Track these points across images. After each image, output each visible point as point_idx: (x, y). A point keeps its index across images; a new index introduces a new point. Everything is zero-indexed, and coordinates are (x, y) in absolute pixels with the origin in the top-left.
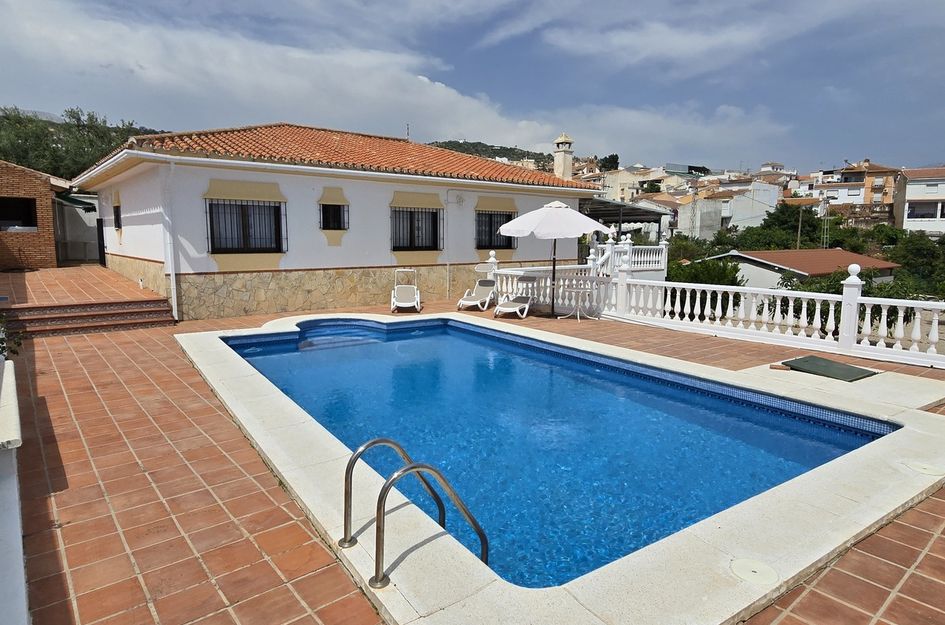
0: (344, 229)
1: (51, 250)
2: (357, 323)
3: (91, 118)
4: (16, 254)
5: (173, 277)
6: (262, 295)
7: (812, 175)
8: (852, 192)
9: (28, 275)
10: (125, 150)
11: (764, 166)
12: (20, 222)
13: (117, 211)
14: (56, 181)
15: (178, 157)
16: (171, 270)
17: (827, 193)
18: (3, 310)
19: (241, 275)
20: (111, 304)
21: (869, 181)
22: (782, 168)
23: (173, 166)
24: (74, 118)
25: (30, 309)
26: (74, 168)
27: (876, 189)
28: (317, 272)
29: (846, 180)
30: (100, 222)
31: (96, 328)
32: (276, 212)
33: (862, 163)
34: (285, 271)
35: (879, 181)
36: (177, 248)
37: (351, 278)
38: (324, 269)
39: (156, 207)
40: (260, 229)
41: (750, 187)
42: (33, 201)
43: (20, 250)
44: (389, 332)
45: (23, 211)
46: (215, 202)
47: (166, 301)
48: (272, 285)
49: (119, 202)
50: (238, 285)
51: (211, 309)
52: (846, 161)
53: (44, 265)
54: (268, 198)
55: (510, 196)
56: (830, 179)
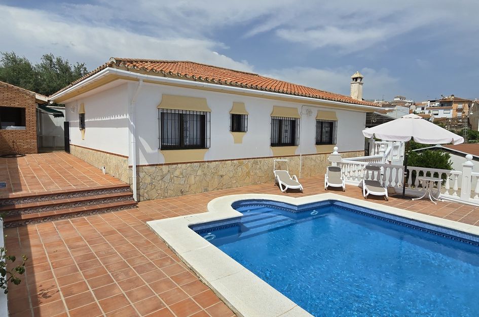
0: (244, 131)
1: (34, 143)
2: (267, 203)
3: (59, 61)
4: (11, 145)
5: (134, 169)
6: (192, 180)
7: (423, 103)
8: (446, 112)
9: (19, 160)
10: (108, 68)
11: (396, 97)
12: (14, 123)
13: (82, 118)
14: (39, 97)
15: (146, 76)
16: (133, 163)
17: (433, 112)
18: (2, 200)
19: (179, 165)
20: (89, 191)
21: (455, 106)
22: (405, 99)
23: (141, 82)
24: (48, 60)
25: (25, 198)
26: (48, 90)
27: (459, 110)
28: (227, 162)
29: (442, 105)
30: (67, 125)
31: (78, 213)
32: (202, 119)
33: (450, 97)
34: (208, 162)
35: (460, 106)
36: (138, 145)
37: (247, 165)
38: (232, 160)
39: (121, 114)
40: (192, 132)
41: (395, 108)
42: (24, 109)
43: (13, 142)
44: (298, 212)
45: (16, 116)
46: (165, 111)
47: (128, 187)
48: (199, 173)
49: (84, 111)
50: (177, 173)
51: (159, 192)
52: (442, 96)
53: (29, 151)
54: (198, 109)
55: (333, 110)
56: (434, 105)
